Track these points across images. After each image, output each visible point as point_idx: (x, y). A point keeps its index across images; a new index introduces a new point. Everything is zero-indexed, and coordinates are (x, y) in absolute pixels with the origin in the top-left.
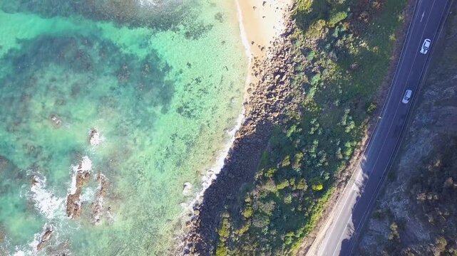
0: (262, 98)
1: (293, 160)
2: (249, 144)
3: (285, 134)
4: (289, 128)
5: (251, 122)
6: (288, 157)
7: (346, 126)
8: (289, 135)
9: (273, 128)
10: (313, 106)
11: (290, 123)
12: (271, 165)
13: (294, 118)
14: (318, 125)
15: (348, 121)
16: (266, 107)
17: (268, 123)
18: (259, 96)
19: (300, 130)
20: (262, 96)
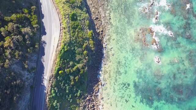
0: (96, 104)
1: (74, 80)
2: (94, 81)
3: (81, 91)
4: (80, 94)
5: (97, 91)
6: (77, 81)
7: (57, 103)
8: (79, 91)
9: (87, 92)
10: (73, 108)
11: (80, 96)
12: (82, 75)
13: (79, 99)
14: (69, 99)
15: (57, 106)
16: (93, 100)
17: (89, 94)
18: (98, 104)
19: (75, 95)
20: (96, 105)
